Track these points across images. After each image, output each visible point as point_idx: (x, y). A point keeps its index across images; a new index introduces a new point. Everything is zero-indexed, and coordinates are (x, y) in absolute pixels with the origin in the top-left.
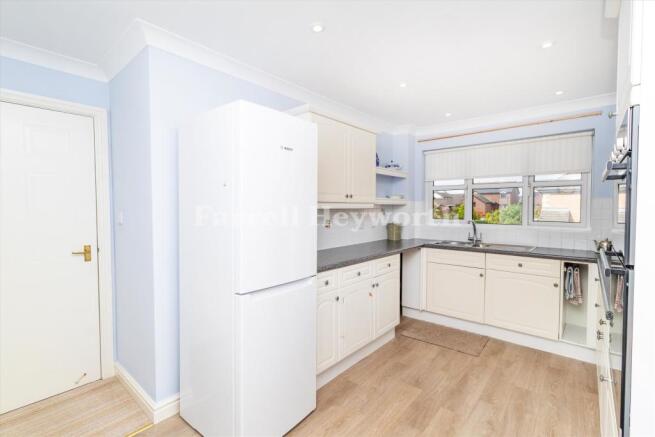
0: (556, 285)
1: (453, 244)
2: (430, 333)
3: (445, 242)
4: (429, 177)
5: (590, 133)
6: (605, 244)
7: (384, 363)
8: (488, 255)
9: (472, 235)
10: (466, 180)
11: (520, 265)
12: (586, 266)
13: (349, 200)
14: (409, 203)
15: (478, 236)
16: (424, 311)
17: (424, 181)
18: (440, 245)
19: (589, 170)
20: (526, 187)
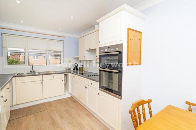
0: (62, 80)
1: (25, 74)
2: (23, 112)
9: (31, 70)
11: (54, 77)
12: (68, 74)
15: (34, 69)
16: (15, 105)
17: (2, 47)
18: (19, 75)
19: (63, 51)
20: (47, 54)
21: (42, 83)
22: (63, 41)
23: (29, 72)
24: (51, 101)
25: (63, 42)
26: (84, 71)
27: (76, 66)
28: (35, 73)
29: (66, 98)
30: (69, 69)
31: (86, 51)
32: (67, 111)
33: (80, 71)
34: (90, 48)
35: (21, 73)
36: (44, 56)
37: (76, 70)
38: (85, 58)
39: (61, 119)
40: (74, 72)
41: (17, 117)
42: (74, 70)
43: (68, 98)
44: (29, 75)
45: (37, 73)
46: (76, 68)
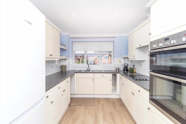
0: (111, 80)
1: (83, 71)
2: (79, 101)
3: (80, 71)
4: (74, 50)
5: (113, 42)
6: (117, 68)
7: (69, 120)
8: (95, 74)
9: (88, 68)
10: (85, 52)
11: (103, 76)
12: (116, 74)
13: (51, 57)
14: (68, 58)
15: (90, 68)
16: (76, 94)
17: (72, 51)
18: (80, 72)
19: (114, 51)
20: (100, 55)
21: (93, 80)
22: (114, 41)
23: (86, 70)
24: (100, 98)
25: (114, 43)
26: (135, 72)
27: (126, 67)
28: (89, 71)
29: (114, 98)
30: (119, 69)
31: (136, 50)
32: (111, 114)
33: (130, 72)
34: (140, 46)
35: (81, 70)
36: (105, 57)
37: (126, 71)
38: (135, 57)
39: (103, 121)
40: (124, 73)
41: (75, 104)
42: (124, 70)
43: (117, 99)
44: (85, 72)
45: (91, 71)
46: (127, 68)
